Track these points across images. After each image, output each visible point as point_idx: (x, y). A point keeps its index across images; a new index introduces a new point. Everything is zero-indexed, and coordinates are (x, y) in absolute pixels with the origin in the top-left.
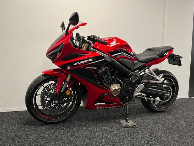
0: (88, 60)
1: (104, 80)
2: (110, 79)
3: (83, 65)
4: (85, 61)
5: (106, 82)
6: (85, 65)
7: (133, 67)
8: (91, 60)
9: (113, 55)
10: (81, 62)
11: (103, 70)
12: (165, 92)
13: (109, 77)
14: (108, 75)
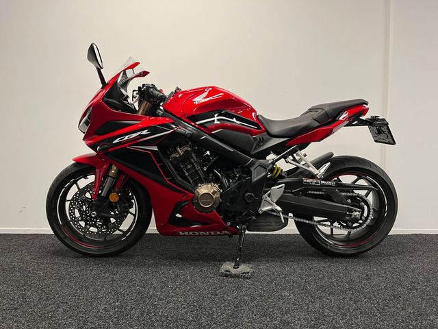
0: (138, 133)
1: (185, 174)
2: (196, 171)
3: (131, 143)
4: (134, 135)
5: (189, 178)
6: (135, 142)
7: (255, 149)
8: (144, 132)
9: (198, 123)
10: (126, 138)
11: (179, 153)
12: (344, 206)
13: (194, 167)
14: (192, 164)
